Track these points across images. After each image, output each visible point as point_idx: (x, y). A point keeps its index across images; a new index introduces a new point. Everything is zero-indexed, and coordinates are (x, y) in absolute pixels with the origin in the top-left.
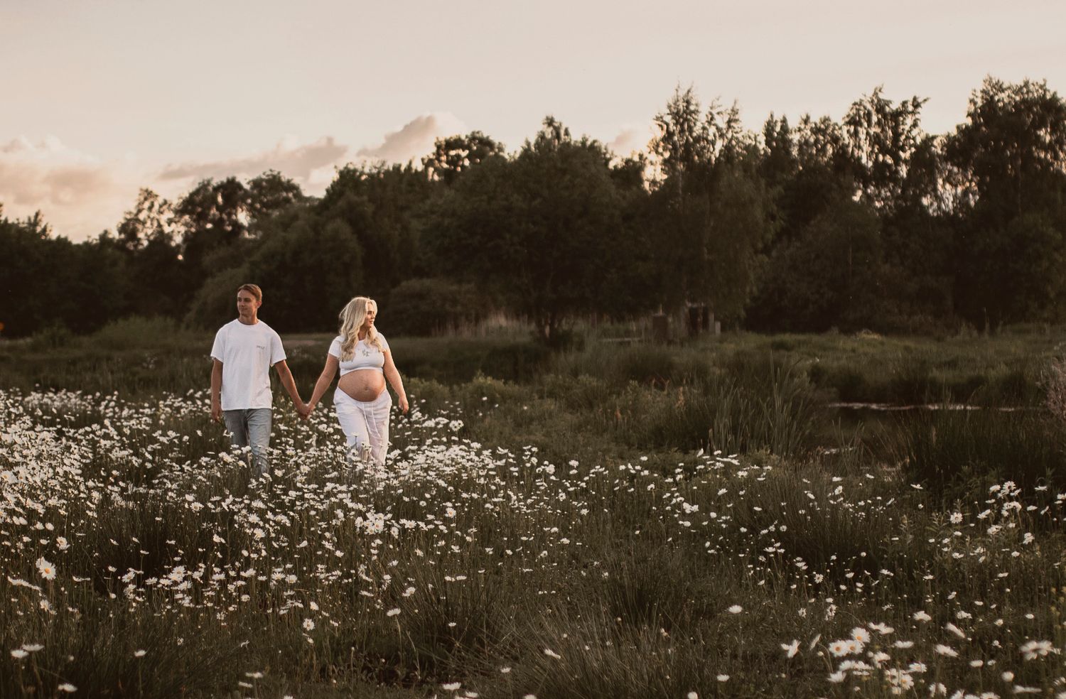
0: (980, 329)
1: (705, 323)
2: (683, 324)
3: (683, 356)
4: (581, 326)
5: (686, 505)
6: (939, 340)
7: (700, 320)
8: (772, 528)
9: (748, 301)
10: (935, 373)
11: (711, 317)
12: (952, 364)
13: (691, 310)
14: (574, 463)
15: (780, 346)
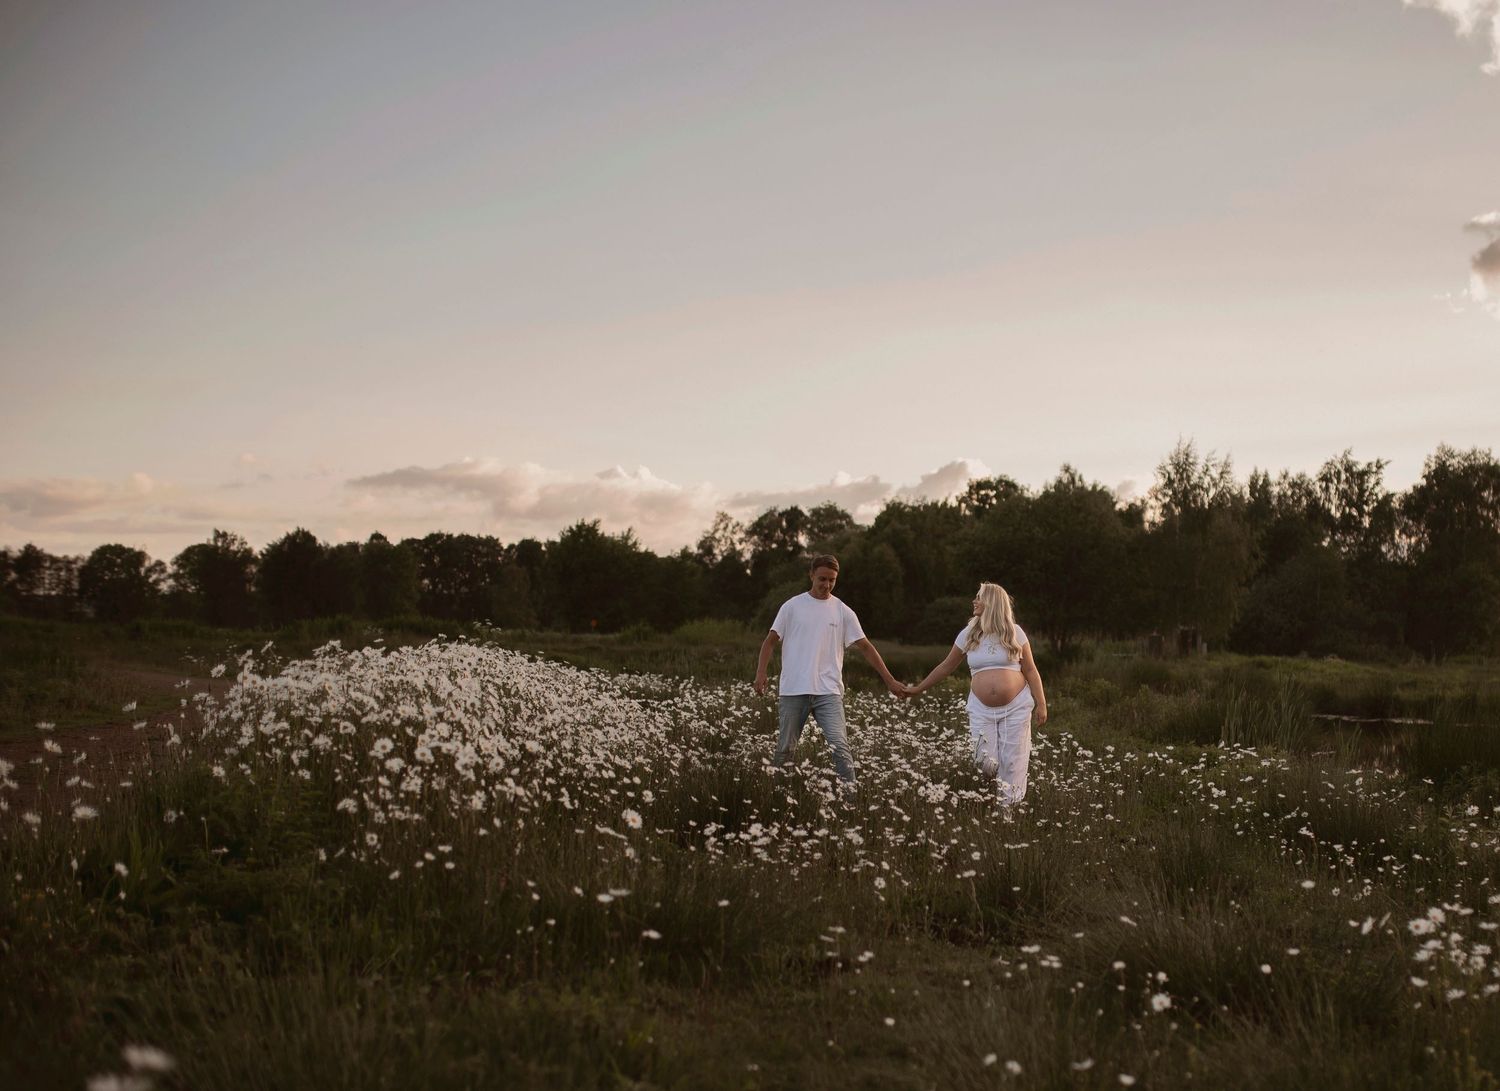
0: (1428, 659)
1: (1194, 644)
2: (1175, 644)
3: (1179, 669)
4: (1088, 643)
5: (1214, 790)
6: (1392, 666)
7: (1190, 640)
8: (1294, 814)
9: (1231, 626)
10: (1399, 692)
11: (1200, 639)
12: (1413, 684)
13: (1183, 632)
14: (1110, 748)
15: (1261, 665)
